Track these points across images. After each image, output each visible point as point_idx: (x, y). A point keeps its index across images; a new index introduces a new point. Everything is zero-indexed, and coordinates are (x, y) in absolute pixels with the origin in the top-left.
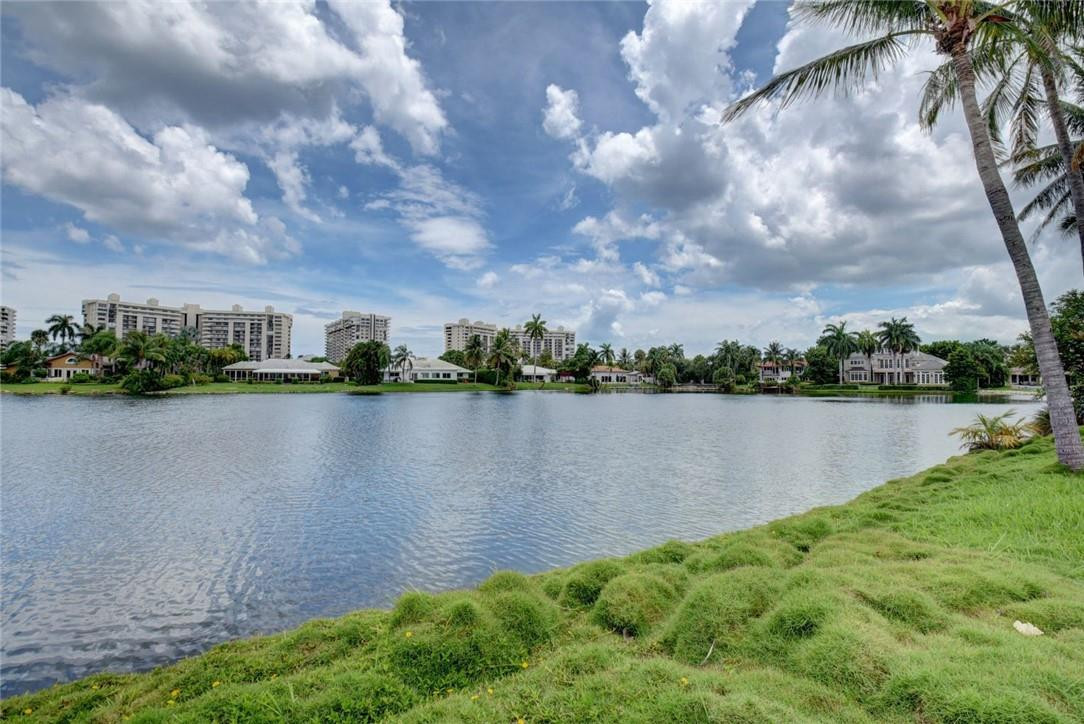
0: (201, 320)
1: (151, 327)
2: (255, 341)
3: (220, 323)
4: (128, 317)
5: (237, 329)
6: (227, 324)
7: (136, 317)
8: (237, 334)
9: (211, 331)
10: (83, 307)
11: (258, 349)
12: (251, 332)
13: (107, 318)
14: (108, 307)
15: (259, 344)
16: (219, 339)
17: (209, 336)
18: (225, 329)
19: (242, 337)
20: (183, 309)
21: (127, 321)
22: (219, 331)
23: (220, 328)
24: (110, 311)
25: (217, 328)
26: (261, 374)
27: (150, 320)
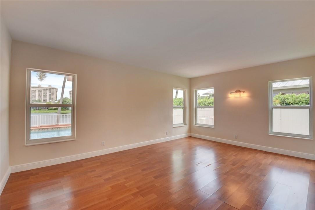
2: (45, 96)
8: (39, 94)
11: (46, 98)
12: (44, 93)
15: (46, 97)
16: (33, 95)
18: (36, 92)
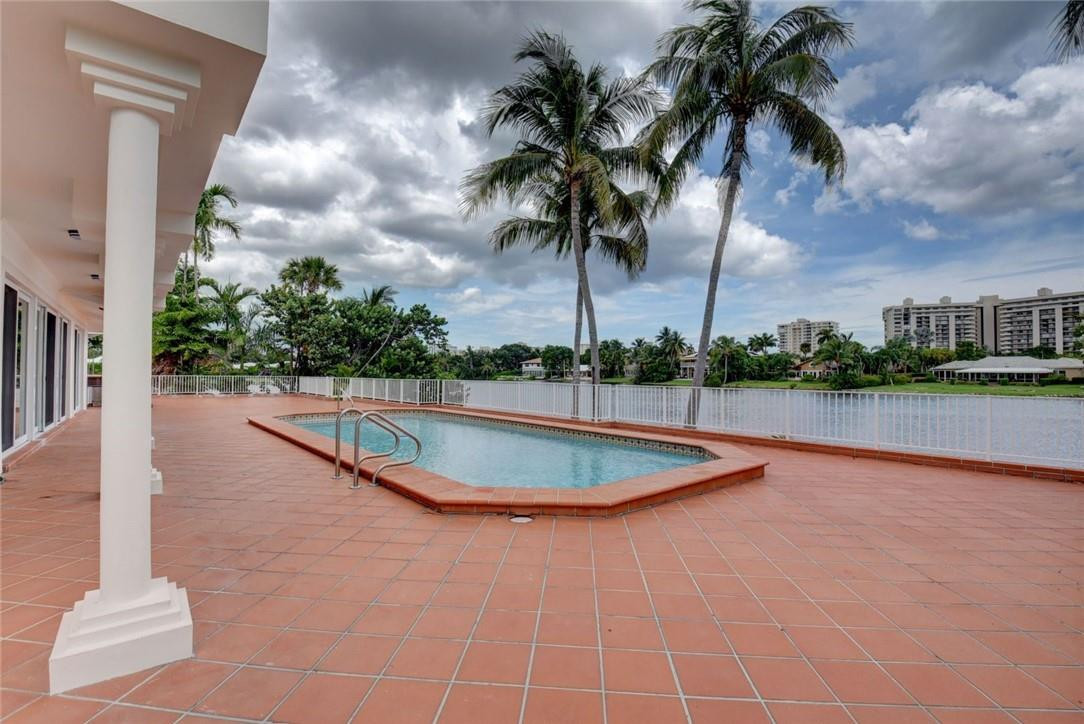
0: (999, 312)
1: (943, 326)
3: (1022, 313)
4: (921, 318)
5: (1044, 317)
6: (1031, 312)
7: (928, 318)
8: (1046, 325)
9: (1011, 323)
10: (884, 313)
12: (1064, 319)
13: (902, 322)
14: (903, 312)
16: (1021, 331)
17: (1009, 329)
18: (1028, 318)
19: (1051, 326)
20: (978, 303)
21: (920, 322)
22: (1022, 321)
23: (1022, 318)
24: (905, 315)
25: (1019, 319)
26: (973, 374)
27: (943, 318)
